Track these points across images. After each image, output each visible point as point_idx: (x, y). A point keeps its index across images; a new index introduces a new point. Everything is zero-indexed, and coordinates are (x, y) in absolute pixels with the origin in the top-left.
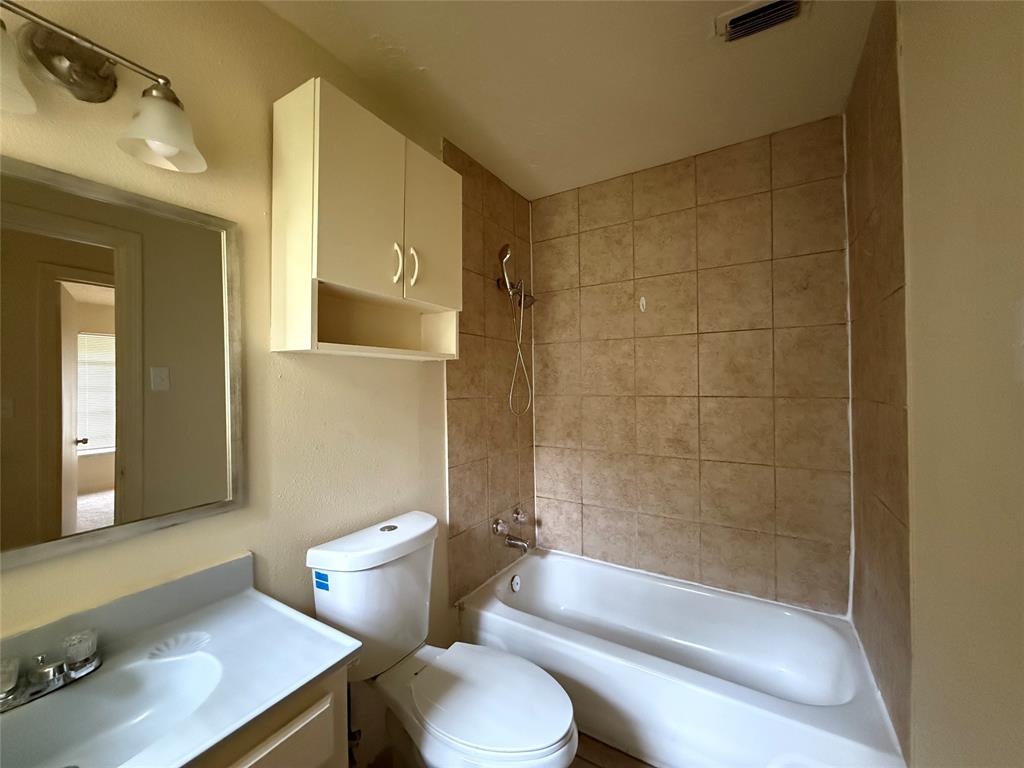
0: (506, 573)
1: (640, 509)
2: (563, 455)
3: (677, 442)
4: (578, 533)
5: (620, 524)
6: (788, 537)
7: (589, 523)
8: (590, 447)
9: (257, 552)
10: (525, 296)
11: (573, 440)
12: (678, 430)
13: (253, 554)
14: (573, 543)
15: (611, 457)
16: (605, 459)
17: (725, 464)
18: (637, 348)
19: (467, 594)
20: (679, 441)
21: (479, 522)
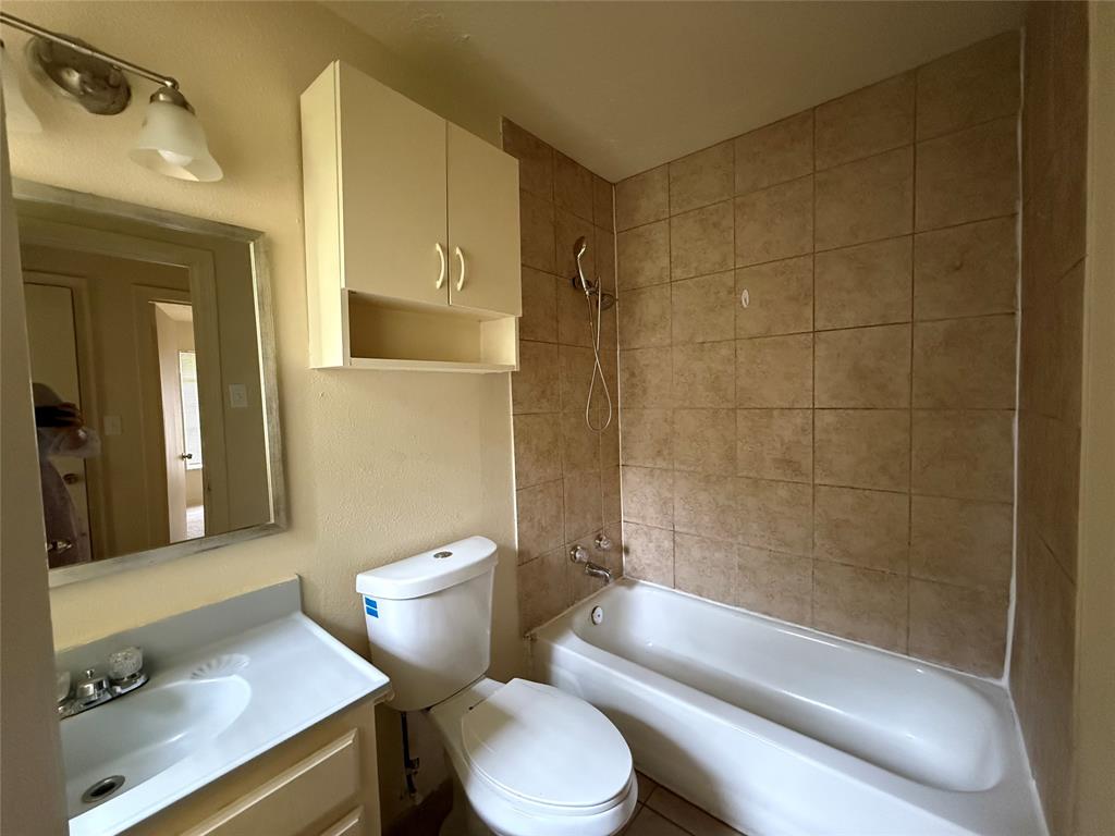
0: (586, 603)
1: (740, 539)
2: (653, 476)
3: (787, 463)
4: (670, 563)
5: (717, 555)
6: (927, 581)
7: (682, 553)
8: (682, 467)
9: (305, 575)
10: (603, 295)
11: (664, 459)
12: (787, 449)
13: (300, 577)
14: (663, 574)
15: (707, 479)
16: (700, 481)
17: (845, 490)
18: (739, 352)
19: (539, 625)
20: (789, 462)
21: (553, 548)
